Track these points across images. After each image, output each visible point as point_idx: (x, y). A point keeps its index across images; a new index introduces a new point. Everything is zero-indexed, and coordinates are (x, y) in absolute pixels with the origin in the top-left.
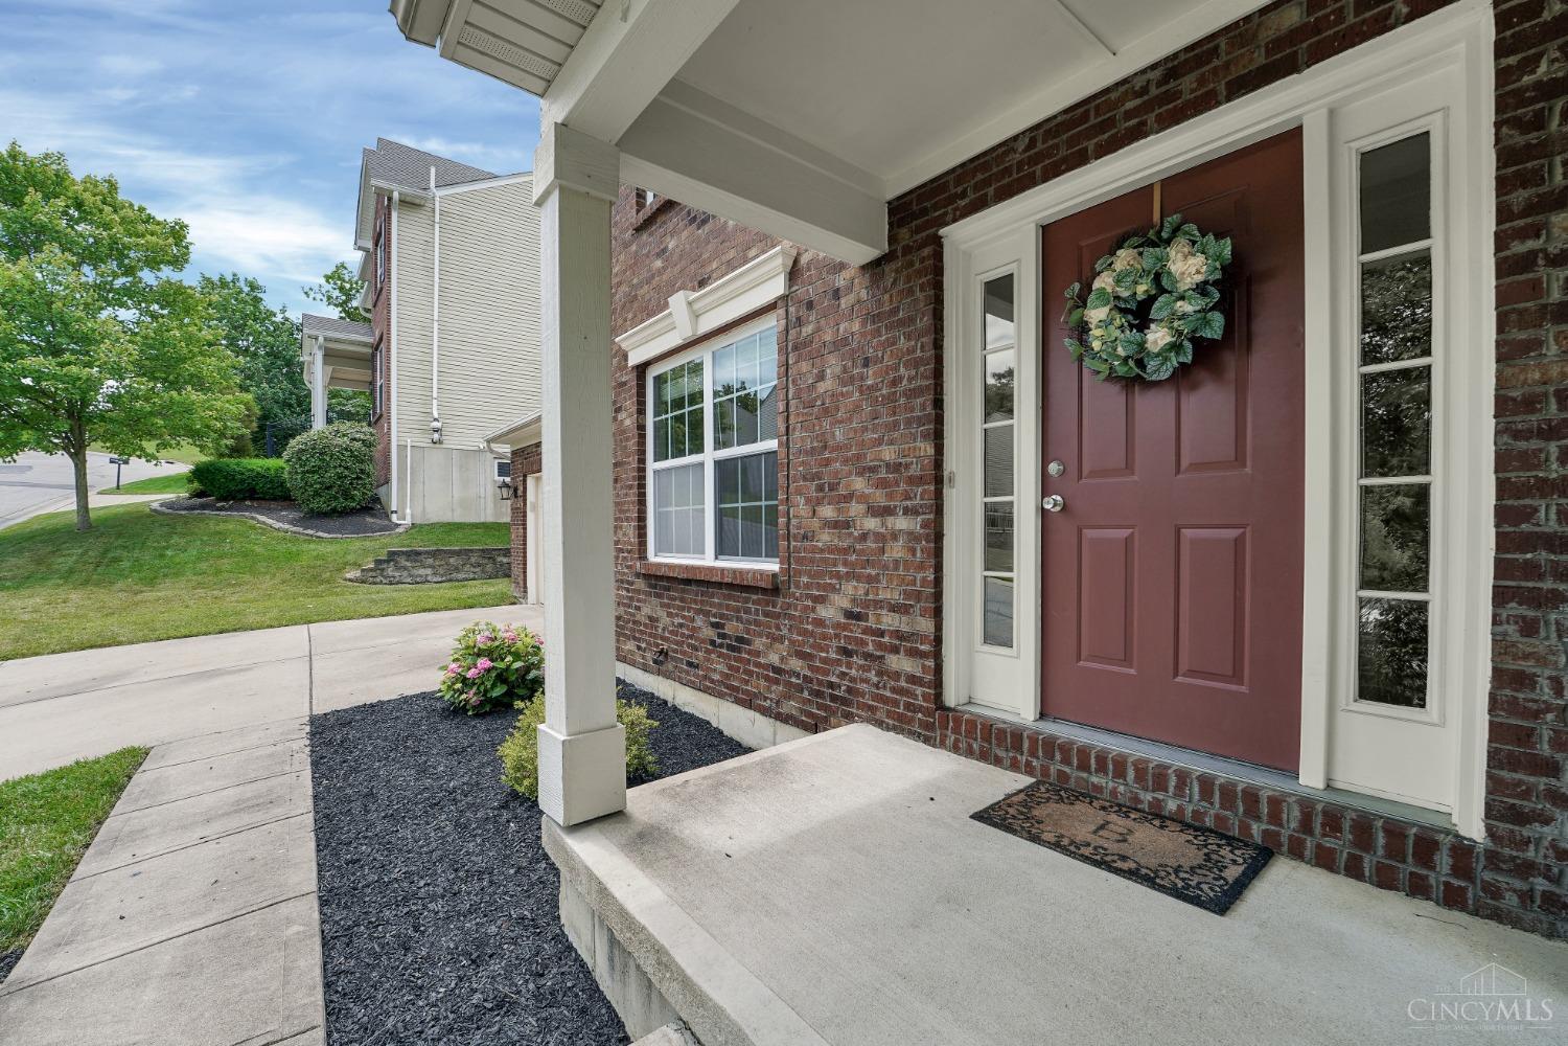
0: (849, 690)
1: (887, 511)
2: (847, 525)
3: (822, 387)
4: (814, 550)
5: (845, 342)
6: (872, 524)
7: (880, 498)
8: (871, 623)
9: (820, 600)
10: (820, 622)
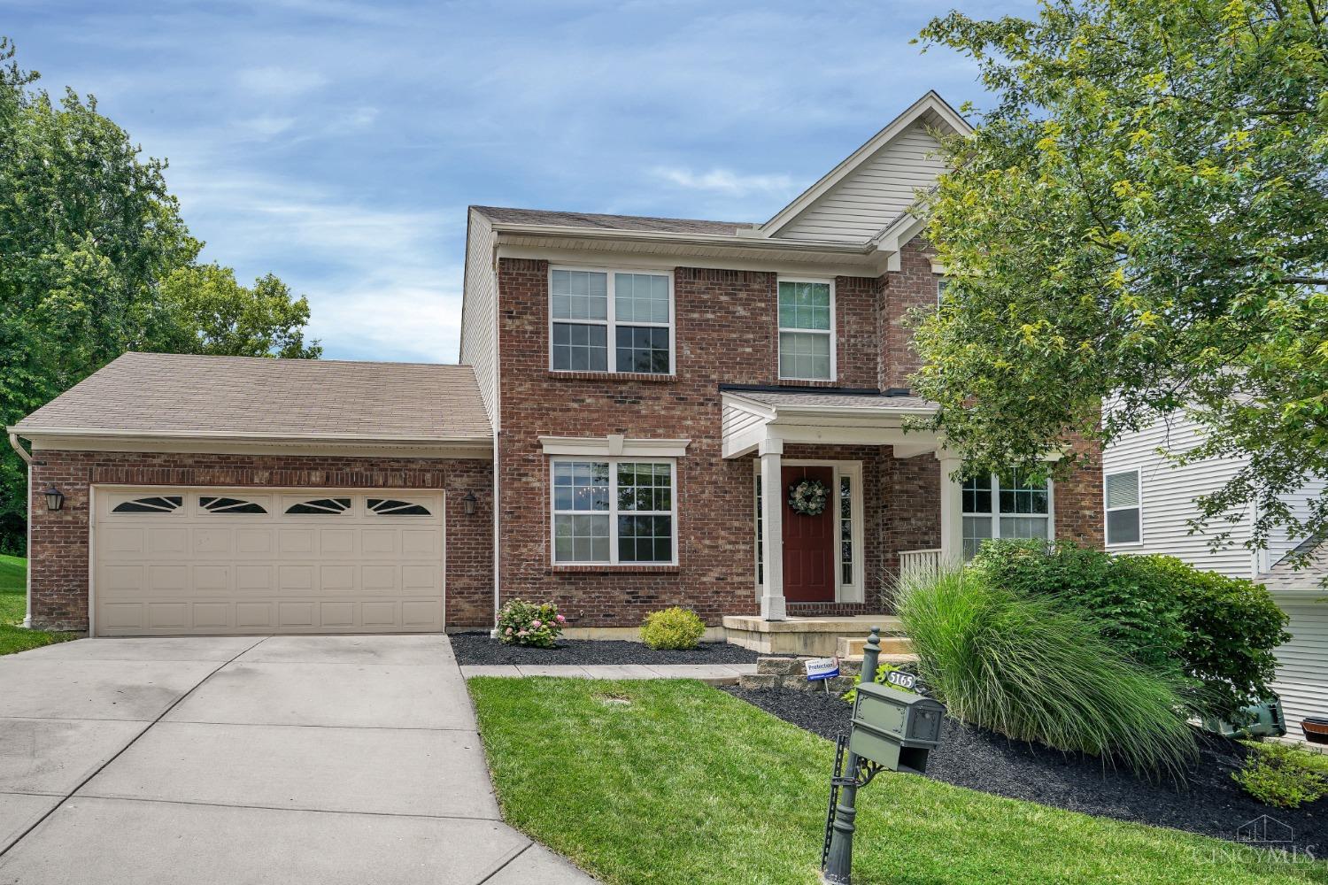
0: (719, 606)
1: (737, 543)
2: (717, 547)
3: (704, 496)
4: (699, 556)
5: (716, 483)
6: (729, 547)
7: (733, 538)
8: (729, 580)
9: (704, 575)
10: (704, 583)
